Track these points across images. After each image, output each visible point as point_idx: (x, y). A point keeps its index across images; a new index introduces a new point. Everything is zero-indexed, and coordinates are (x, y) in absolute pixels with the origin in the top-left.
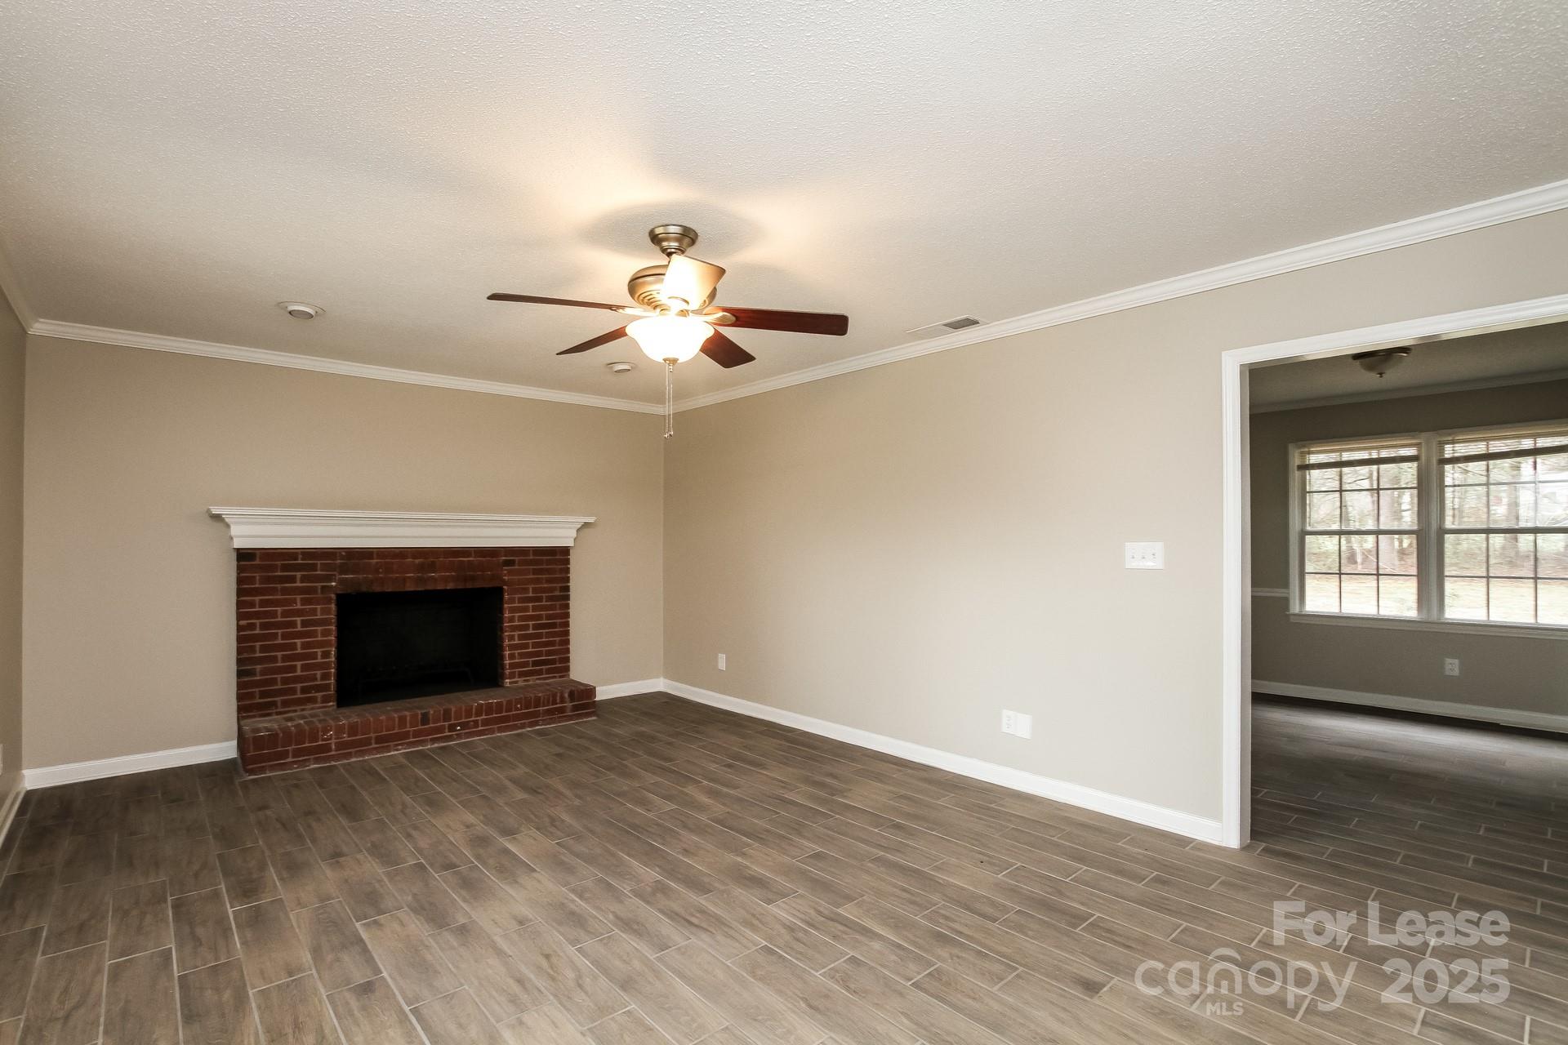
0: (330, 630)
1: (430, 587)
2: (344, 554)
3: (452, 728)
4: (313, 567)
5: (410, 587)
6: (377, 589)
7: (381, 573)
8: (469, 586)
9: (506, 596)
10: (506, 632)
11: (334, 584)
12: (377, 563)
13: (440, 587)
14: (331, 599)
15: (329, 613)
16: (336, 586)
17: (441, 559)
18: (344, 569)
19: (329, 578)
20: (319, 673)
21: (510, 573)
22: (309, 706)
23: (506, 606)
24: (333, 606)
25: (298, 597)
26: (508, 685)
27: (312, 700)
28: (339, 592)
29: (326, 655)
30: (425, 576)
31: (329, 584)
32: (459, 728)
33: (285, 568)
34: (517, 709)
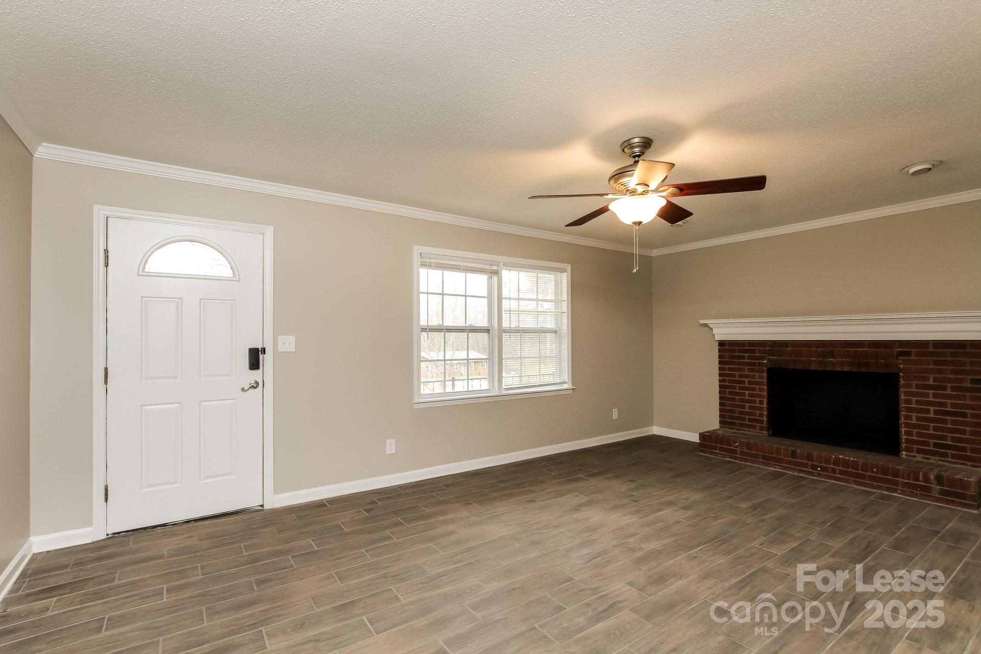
0: (763, 389)
1: (829, 368)
2: (770, 344)
3: (814, 467)
4: (754, 351)
5: (814, 367)
6: (791, 366)
7: (794, 356)
8: (863, 370)
9: (902, 382)
10: (902, 411)
11: (765, 361)
12: (791, 350)
13: (838, 369)
14: (763, 370)
15: (763, 378)
16: (766, 363)
17: (839, 349)
18: (771, 353)
19: (762, 358)
20: (758, 413)
21: (904, 362)
22: (752, 430)
23: (902, 389)
24: (765, 374)
25: (746, 368)
26: (904, 456)
27: (754, 427)
28: (769, 367)
29: (761, 402)
30: (825, 360)
31: (763, 361)
32: (819, 469)
33: (740, 351)
34: (873, 472)
